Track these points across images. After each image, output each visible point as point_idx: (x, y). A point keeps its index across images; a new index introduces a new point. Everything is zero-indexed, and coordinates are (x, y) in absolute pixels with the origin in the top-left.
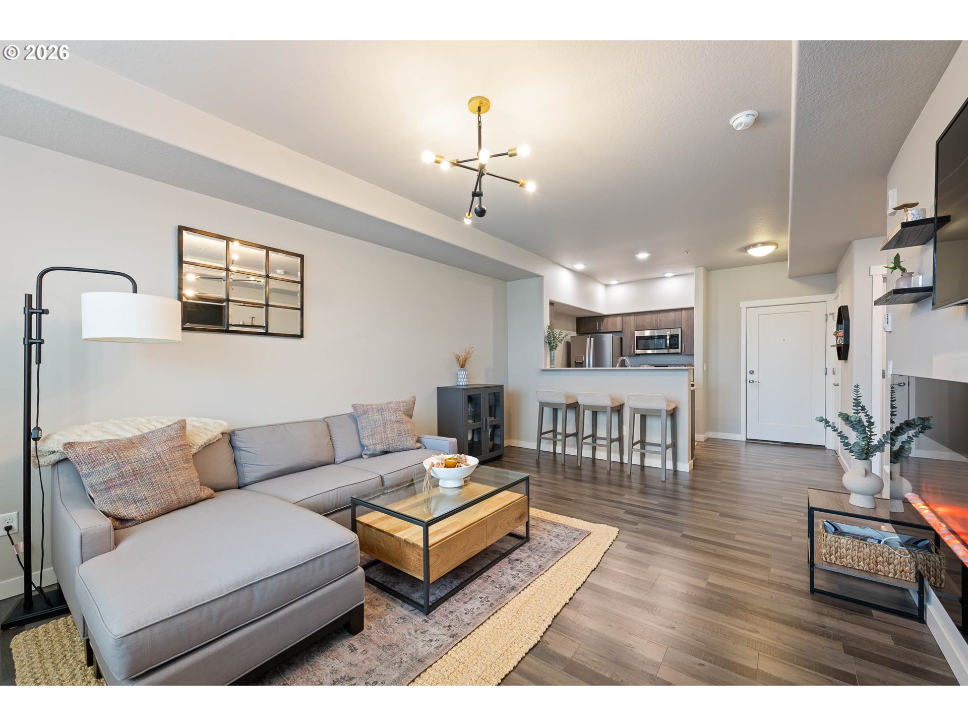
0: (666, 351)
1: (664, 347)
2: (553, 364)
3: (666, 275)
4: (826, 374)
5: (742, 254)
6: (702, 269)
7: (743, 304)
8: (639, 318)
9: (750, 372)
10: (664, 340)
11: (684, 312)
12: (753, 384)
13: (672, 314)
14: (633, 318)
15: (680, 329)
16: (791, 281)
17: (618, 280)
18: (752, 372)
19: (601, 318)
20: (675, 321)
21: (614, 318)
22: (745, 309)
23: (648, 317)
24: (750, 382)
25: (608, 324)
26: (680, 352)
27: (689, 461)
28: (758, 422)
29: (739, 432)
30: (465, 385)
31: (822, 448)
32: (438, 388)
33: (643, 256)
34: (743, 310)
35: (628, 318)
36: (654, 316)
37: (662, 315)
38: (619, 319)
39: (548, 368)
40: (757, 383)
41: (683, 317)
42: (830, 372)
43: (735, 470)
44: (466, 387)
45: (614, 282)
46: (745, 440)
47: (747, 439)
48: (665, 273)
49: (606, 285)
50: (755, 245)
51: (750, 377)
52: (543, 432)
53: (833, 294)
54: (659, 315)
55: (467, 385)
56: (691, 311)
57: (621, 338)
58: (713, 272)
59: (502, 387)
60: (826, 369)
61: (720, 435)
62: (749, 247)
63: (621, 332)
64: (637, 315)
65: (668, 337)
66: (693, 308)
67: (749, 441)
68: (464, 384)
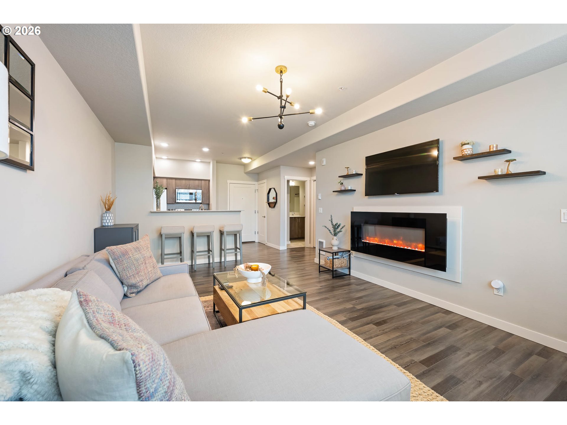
3: (197, 160)
5: (239, 160)
7: (229, 181)
8: (178, 181)
11: (203, 181)
13: (197, 182)
14: (174, 181)
16: (245, 174)
17: (168, 157)
20: (198, 186)
21: (162, 180)
23: (184, 181)
31: (254, 242)
33: (206, 150)
34: (229, 184)
35: (171, 180)
36: (187, 182)
38: (165, 180)
41: (203, 184)
42: (256, 212)
45: (164, 157)
48: (196, 159)
50: (245, 158)
56: (209, 181)
62: (243, 158)
63: (166, 189)
64: (177, 180)
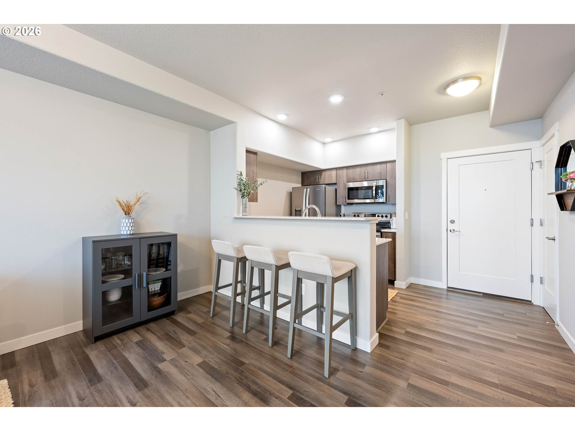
0: (372, 201)
1: (371, 197)
2: (245, 212)
3: (372, 130)
4: (532, 225)
6: (403, 121)
7: (444, 156)
8: (351, 171)
9: (451, 221)
10: (371, 190)
11: (388, 164)
12: (454, 234)
13: (378, 167)
14: (345, 171)
15: (385, 180)
16: (492, 130)
18: (453, 222)
19: (320, 172)
20: (380, 173)
21: (330, 172)
22: (446, 159)
23: (358, 170)
24: (450, 231)
25: (326, 178)
26: (385, 201)
27: (371, 335)
28: (459, 271)
29: (440, 280)
30: (130, 235)
31: (528, 303)
32: (83, 238)
33: (336, 99)
34: (444, 161)
35: (341, 172)
36: (363, 169)
37: (370, 168)
38: (334, 173)
39: (241, 216)
40: (458, 232)
41: (387, 169)
42: (537, 223)
43: (430, 350)
44: (132, 236)
45: (328, 140)
46: (446, 288)
47: (448, 287)
48: (370, 129)
49: (324, 144)
51: (451, 226)
52: (219, 286)
53: (539, 141)
54: (367, 167)
55: (133, 234)
56: (393, 164)
57: (336, 189)
58: (415, 127)
59: (176, 235)
60: (532, 220)
61: (422, 282)
62: (448, 84)
63: (335, 184)
64: (349, 169)
65: (374, 188)
66: (395, 161)
67: (451, 290)
68: (125, 233)
